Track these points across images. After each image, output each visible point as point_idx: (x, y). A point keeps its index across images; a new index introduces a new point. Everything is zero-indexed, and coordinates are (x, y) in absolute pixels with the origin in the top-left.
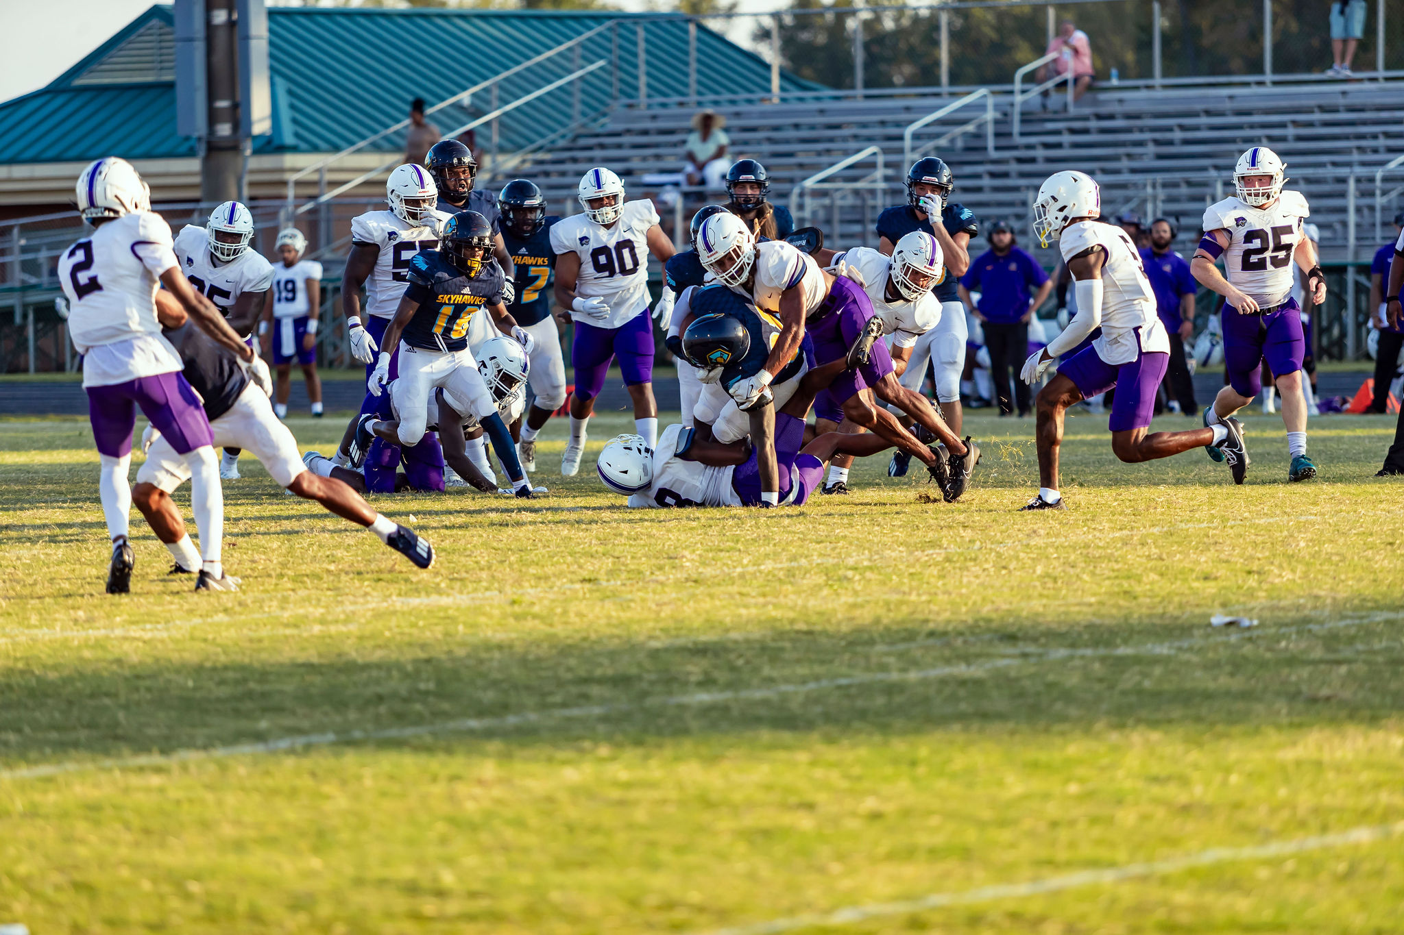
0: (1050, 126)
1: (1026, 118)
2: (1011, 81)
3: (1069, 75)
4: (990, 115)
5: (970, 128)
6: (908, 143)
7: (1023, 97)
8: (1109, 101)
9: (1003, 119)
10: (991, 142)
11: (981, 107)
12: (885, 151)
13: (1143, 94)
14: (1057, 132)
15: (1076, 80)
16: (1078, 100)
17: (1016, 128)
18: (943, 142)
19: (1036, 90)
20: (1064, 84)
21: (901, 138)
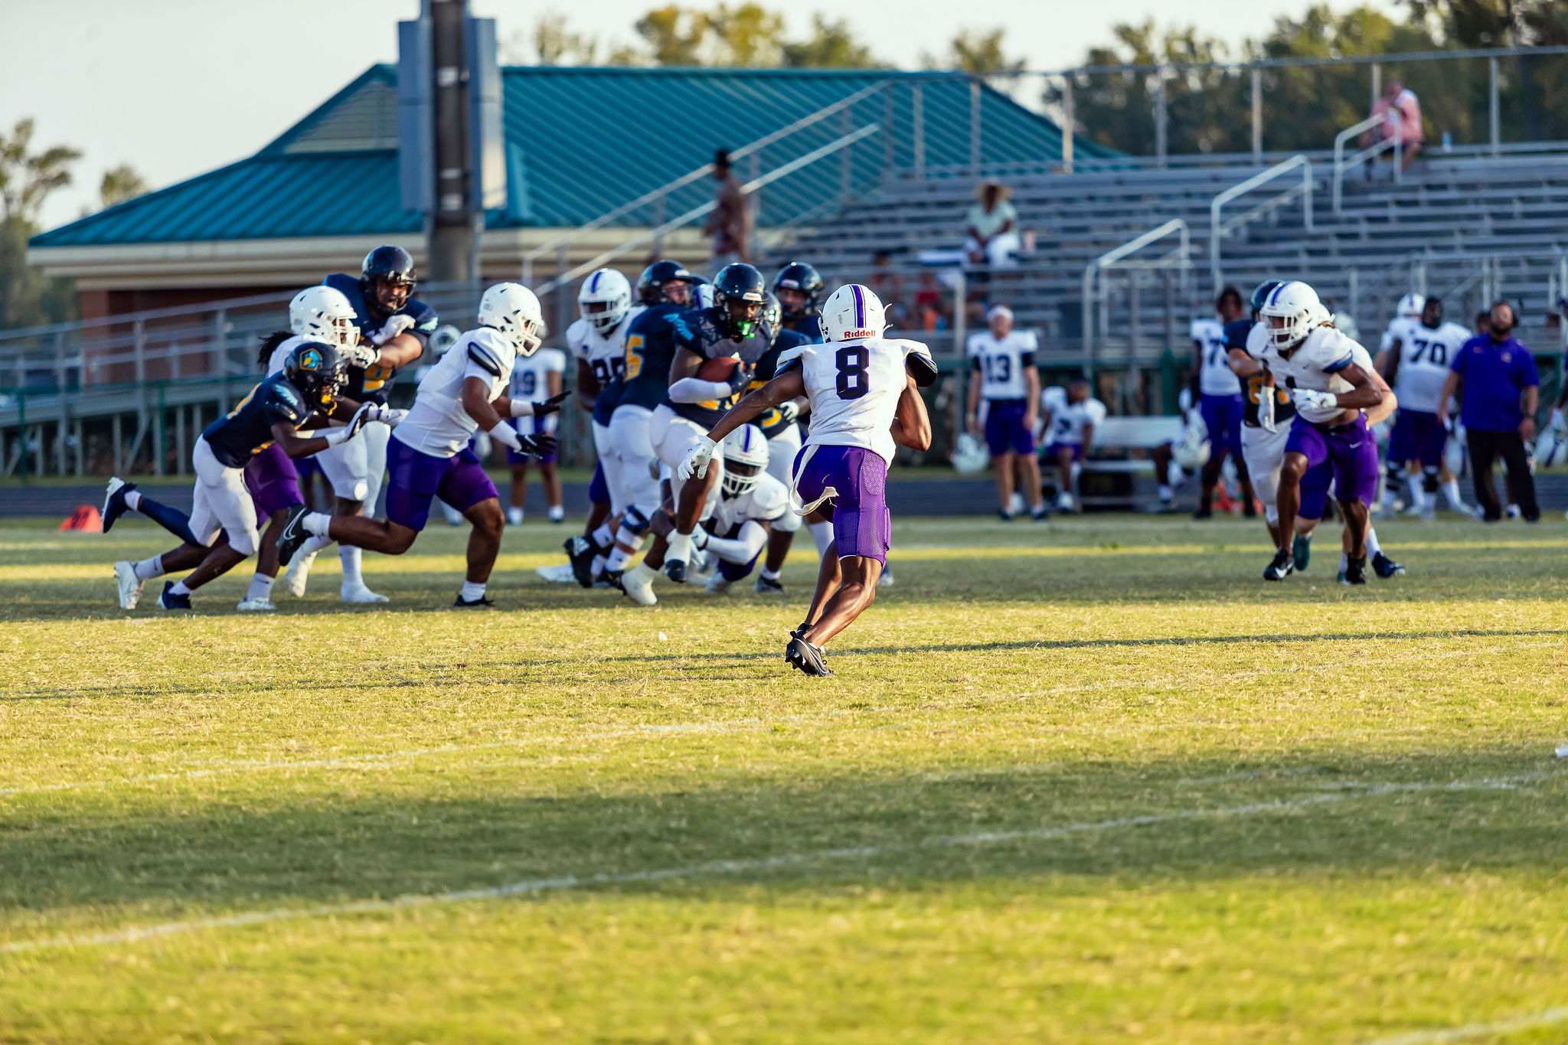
0: (1375, 198)
1: (1348, 188)
2: (1330, 146)
3: (1396, 141)
4: (1308, 186)
5: (1286, 200)
6: (1216, 216)
7: (1344, 165)
8: (1440, 169)
9: (1322, 192)
10: (1308, 216)
11: (1297, 176)
12: (1191, 226)
13: (1479, 162)
14: (1383, 205)
15: (1405, 146)
16: (1406, 168)
17: (1337, 199)
18: (1255, 216)
19: (1358, 159)
20: (1389, 152)
21: (1207, 211)
